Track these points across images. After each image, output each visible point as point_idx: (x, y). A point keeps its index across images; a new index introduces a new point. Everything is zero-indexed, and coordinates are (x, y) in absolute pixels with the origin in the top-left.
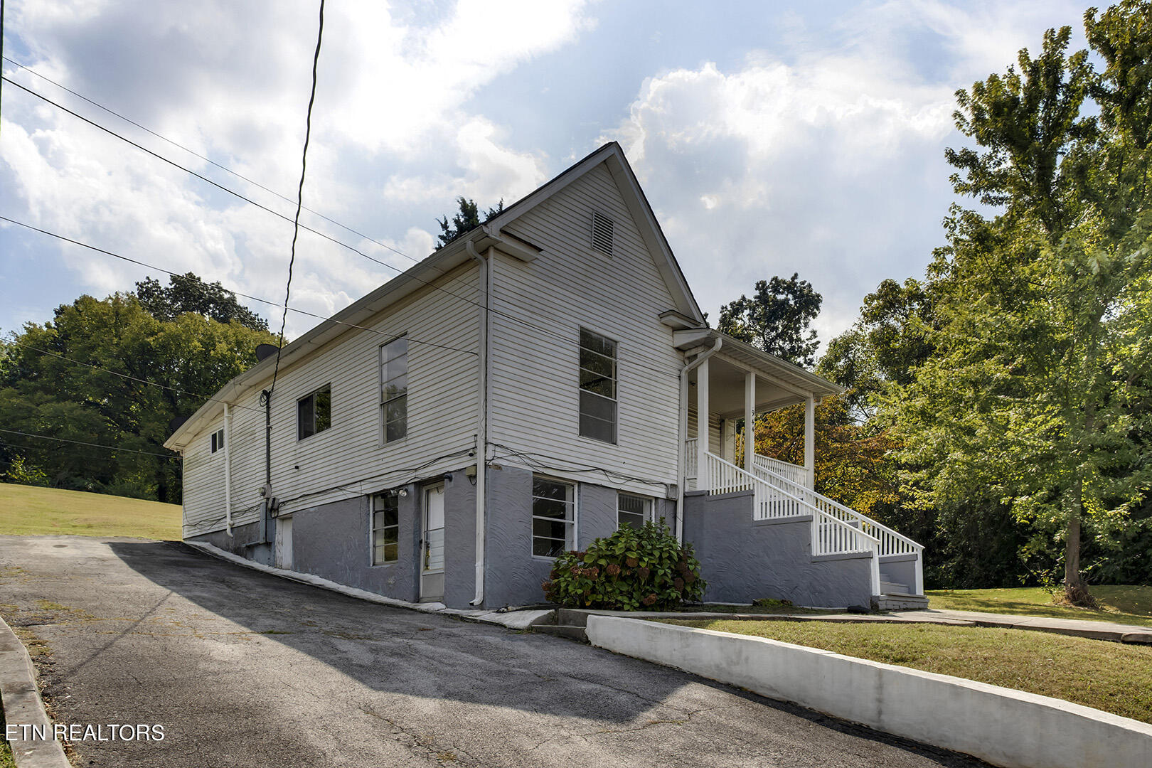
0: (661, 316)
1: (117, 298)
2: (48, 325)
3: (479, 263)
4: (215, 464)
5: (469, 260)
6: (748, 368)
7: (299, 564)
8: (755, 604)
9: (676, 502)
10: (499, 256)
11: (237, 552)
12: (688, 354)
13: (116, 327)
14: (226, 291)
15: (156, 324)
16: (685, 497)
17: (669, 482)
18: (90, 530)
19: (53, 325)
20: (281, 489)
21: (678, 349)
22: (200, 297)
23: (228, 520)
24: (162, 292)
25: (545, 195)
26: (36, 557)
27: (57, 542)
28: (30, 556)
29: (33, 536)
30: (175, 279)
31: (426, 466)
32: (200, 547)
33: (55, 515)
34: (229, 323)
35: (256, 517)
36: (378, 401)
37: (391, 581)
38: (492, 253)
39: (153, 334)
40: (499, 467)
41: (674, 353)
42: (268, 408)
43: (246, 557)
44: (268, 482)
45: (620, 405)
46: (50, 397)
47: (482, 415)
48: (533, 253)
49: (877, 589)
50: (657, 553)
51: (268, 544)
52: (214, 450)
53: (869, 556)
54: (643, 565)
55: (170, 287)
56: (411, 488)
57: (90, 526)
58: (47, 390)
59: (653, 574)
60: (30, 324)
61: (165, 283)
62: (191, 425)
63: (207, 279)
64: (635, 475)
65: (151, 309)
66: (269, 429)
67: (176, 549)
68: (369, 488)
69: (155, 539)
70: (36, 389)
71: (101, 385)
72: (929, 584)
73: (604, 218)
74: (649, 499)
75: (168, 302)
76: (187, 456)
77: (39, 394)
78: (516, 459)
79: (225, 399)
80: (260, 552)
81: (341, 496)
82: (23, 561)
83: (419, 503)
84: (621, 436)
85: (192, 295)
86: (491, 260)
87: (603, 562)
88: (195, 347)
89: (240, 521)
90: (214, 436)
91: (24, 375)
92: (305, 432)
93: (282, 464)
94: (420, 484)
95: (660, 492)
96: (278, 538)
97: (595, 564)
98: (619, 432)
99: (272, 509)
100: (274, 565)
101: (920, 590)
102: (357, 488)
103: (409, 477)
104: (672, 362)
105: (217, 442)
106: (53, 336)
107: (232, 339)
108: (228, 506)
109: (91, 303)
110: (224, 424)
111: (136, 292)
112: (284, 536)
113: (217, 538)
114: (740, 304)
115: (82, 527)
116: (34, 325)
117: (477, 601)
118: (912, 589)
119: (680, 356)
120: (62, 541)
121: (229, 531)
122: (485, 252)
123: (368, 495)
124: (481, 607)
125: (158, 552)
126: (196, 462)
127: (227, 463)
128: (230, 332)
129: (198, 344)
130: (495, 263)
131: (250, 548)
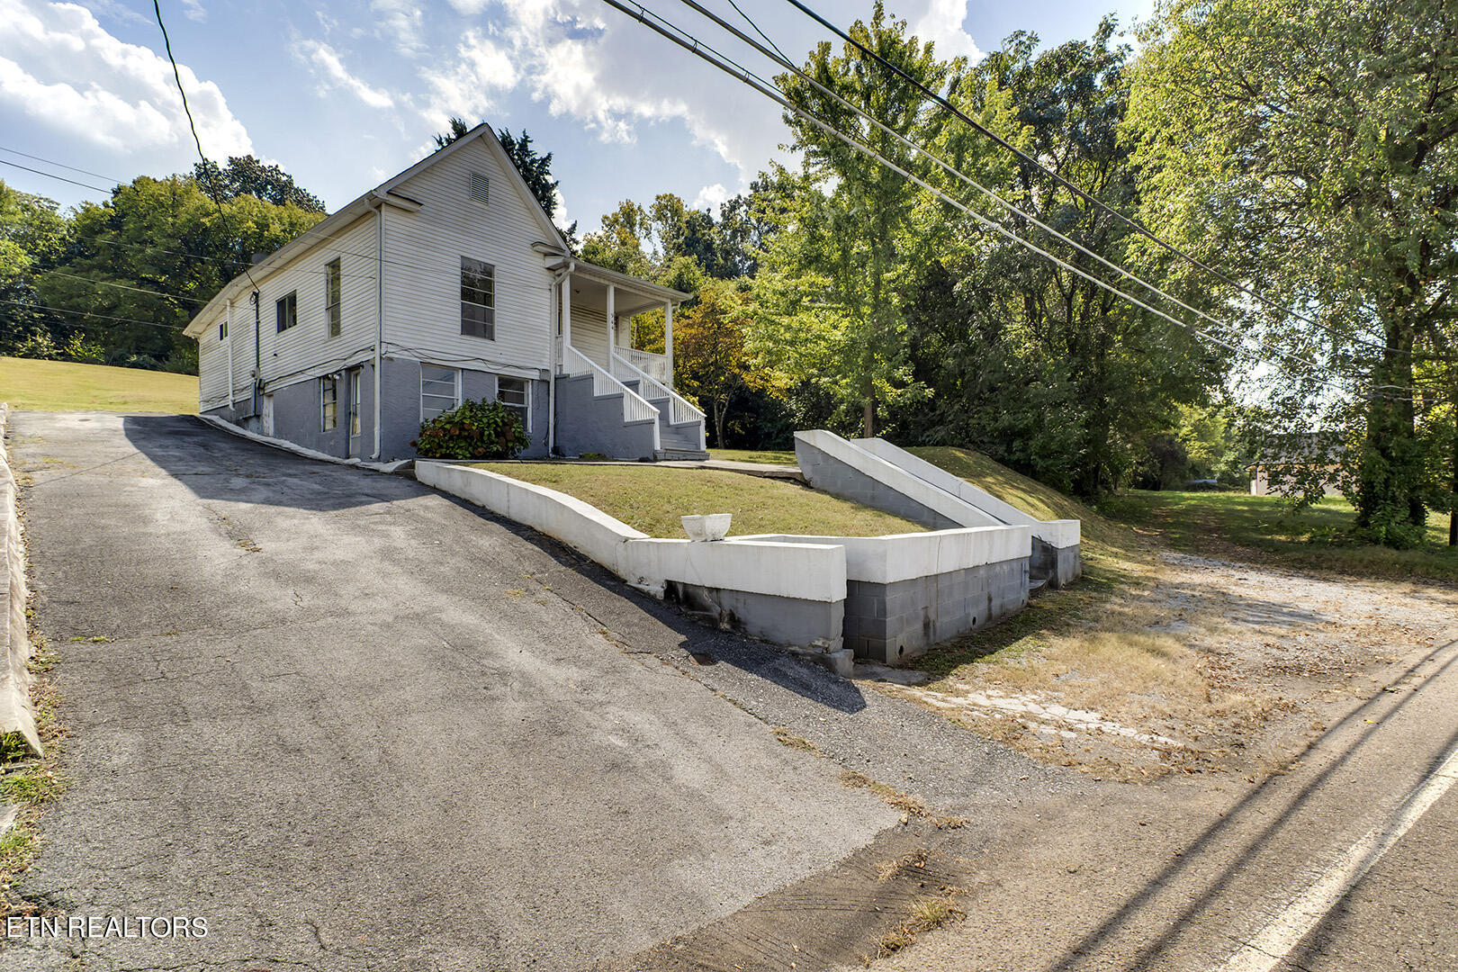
0: (533, 245)
1: (175, 180)
2: (106, 205)
3: (375, 214)
4: (222, 349)
5: (369, 212)
6: (607, 282)
7: (278, 434)
8: (581, 456)
9: (549, 383)
10: (390, 209)
11: (238, 423)
12: (557, 272)
13: (172, 206)
14: (284, 174)
15: (212, 206)
16: (556, 379)
17: (542, 367)
18: (125, 406)
19: (111, 205)
20: (267, 372)
21: (548, 269)
22: (257, 179)
23: (231, 397)
24: (220, 173)
25: (424, 166)
26: (60, 429)
27: (83, 417)
28: (54, 429)
29: (65, 413)
30: (232, 161)
31: (350, 357)
32: (209, 420)
33: (96, 393)
34: (284, 205)
35: (249, 394)
36: (324, 306)
37: (332, 443)
38: (383, 205)
39: (207, 215)
40: (391, 359)
41: (546, 272)
42: (257, 306)
43: (243, 428)
44: (258, 366)
45: (496, 312)
46: (105, 275)
47: (378, 323)
48: (417, 208)
49: (658, 447)
50: (485, 420)
51: (258, 416)
52: (221, 339)
53: (651, 423)
54: (474, 428)
55: (228, 168)
56: (343, 373)
57: (125, 403)
58: (102, 268)
59: (482, 434)
60: (86, 203)
61: (223, 165)
62: (204, 316)
63: (266, 162)
64: (510, 362)
65: (208, 190)
66: (258, 323)
67: (188, 421)
68: (319, 372)
69: (175, 412)
70: (91, 268)
71: (157, 263)
72: (711, 443)
73: (480, 176)
74: (527, 380)
75: (227, 182)
76: (202, 342)
77: (95, 272)
78: (406, 353)
79: (228, 296)
80: (253, 423)
81: (302, 378)
82: (46, 432)
83: (349, 383)
84: (496, 336)
85: (248, 177)
86: (383, 213)
87: (448, 426)
88: (249, 228)
89: (240, 397)
90: (221, 326)
91: (81, 254)
92: (282, 327)
93: (266, 354)
94: (350, 370)
95: (535, 375)
96: (265, 411)
97: (442, 428)
98: (496, 331)
99: (260, 387)
100: (262, 433)
101: (703, 447)
102: (311, 372)
103: (341, 365)
104: (546, 279)
105: (223, 332)
106: (111, 216)
107: (286, 221)
108: (230, 385)
109: (148, 184)
110: (226, 317)
111: (194, 172)
112: (268, 408)
113: (223, 412)
114: (736, 202)
115: (119, 403)
116: (91, 204)
117: (375, 456)
118: (698, 446)
119: (552, 273)
120: (88, 416)
121: (231, 406)
122: (378, 207)
123: (320, 378)
124: (378, 459)
125: (170, 424)
126: (209, 348)
127: (230, 350)
128: (285, 215)
129: (253, 225)
130: (386, 213)
131: (246, 420)
